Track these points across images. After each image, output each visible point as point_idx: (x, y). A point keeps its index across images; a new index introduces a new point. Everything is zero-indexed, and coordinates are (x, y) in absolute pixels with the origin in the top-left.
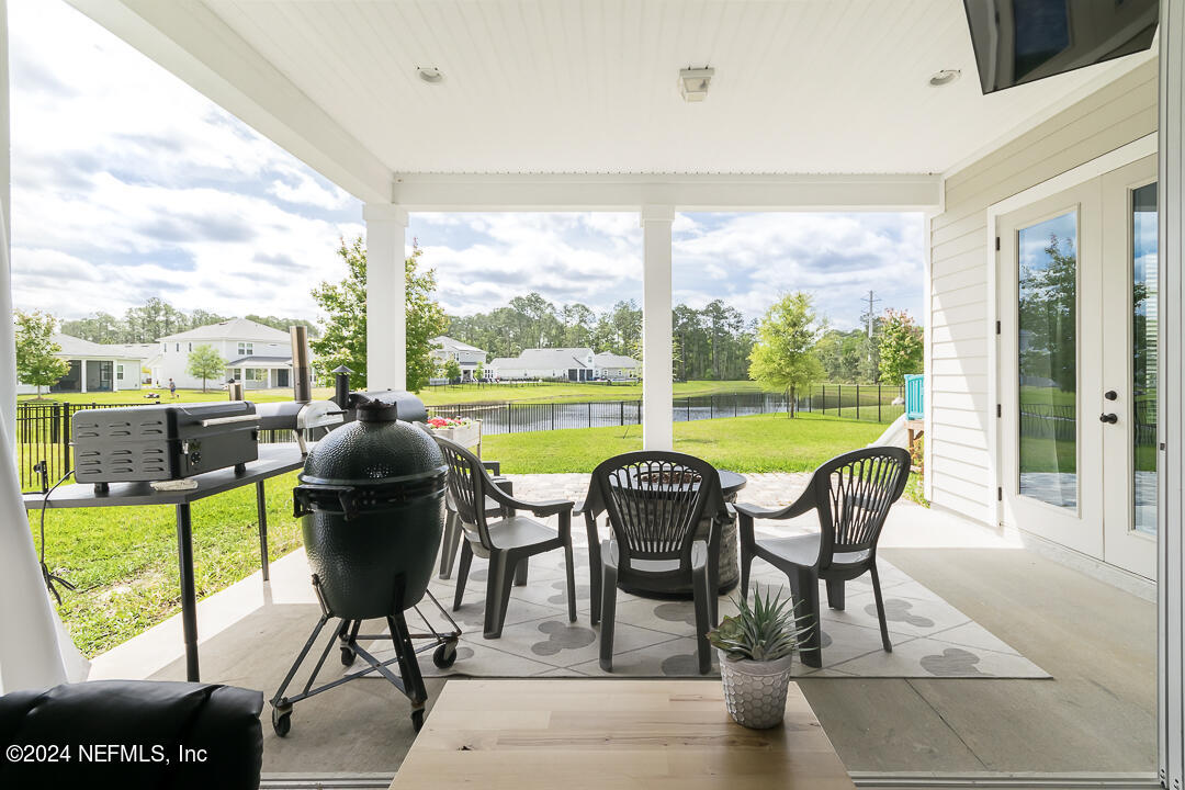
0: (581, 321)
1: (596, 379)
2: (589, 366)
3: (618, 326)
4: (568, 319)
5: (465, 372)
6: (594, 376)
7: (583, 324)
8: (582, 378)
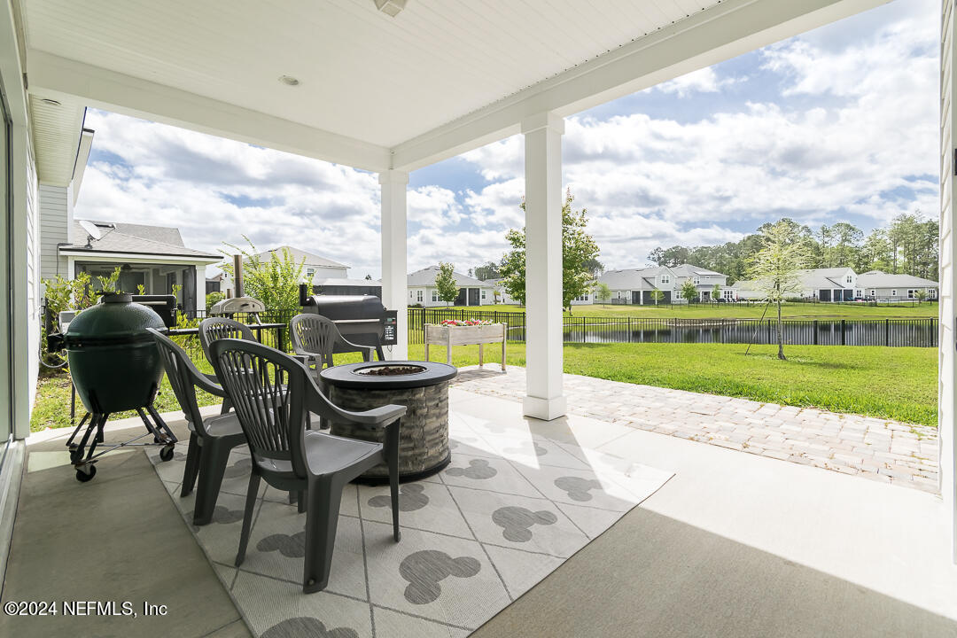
0: (844, 241)
1: (856, 299)
2: (848, 286)
3: (896, 242)
4: (826, 239)
5: (706, 293)
6: (855, 295)
7: (846, 243)
8: (837, 298)
